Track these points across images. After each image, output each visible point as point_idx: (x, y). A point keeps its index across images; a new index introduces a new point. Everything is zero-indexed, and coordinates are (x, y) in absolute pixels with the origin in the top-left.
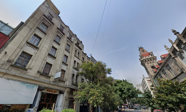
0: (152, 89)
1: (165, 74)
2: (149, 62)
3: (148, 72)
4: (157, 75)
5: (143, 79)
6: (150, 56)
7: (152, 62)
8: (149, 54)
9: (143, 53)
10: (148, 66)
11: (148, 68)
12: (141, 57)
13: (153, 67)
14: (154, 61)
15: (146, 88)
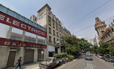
0: (99, 44)
1: (107, 37)
2: (101, 29)
3: (99, 35)
4: (103, 37)
5: (95, 38)
6: (102, 24)
7: (103, 28)
8: (102, 23)
9: (98, 22)
10: (100, 31)
11: (99, 32)
12: (96, 25)
13: (102, 32)
14: (105, 28)
15: (96, 42)
